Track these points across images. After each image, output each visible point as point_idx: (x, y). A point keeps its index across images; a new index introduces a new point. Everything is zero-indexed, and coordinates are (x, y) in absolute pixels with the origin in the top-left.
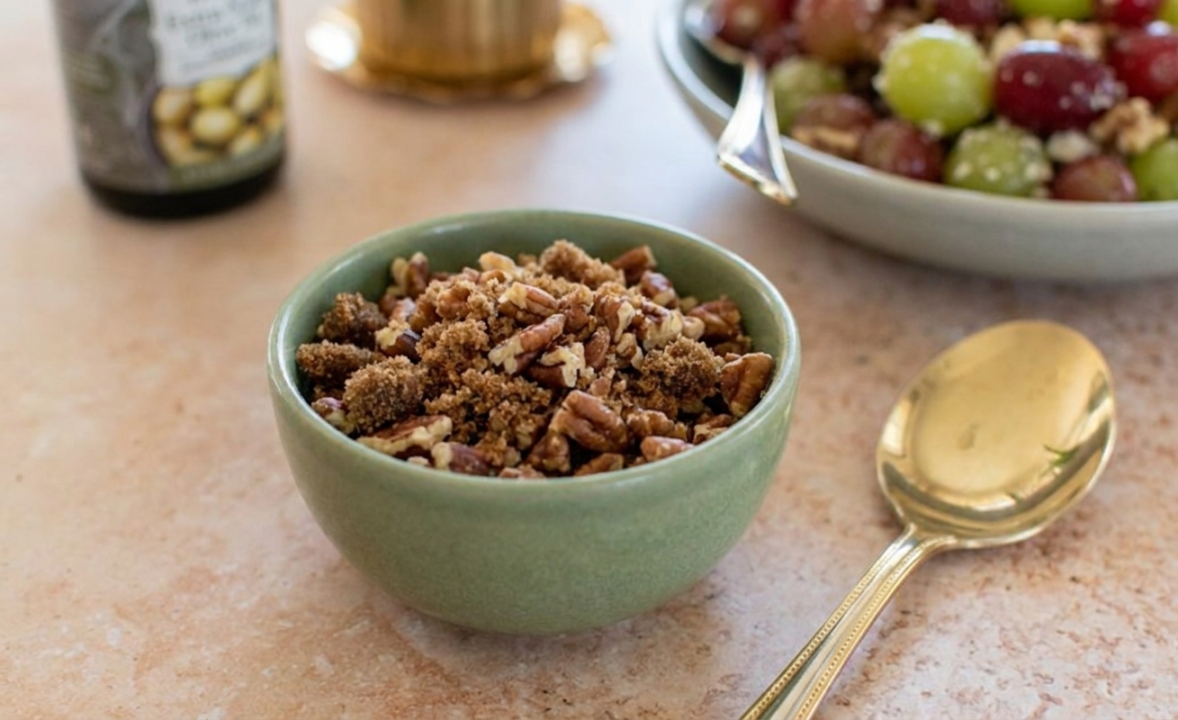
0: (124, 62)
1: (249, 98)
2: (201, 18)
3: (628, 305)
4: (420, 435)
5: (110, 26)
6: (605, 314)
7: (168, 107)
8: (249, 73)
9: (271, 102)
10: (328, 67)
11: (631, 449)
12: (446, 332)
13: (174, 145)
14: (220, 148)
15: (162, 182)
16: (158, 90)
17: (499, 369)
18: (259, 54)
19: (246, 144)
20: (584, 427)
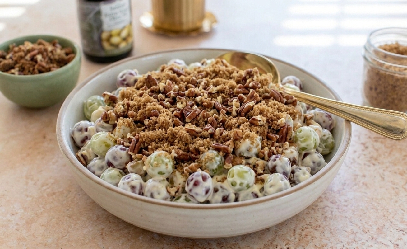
0: (95, 25)
1: (124, 34)
2: (113, 14)
3: (50, 48)
4: (13, 71)
5: (91, 16)
6: (46, 50)
7: (104, 36)
8: (124, 28)
9: (129, 35)
10: (145, 27)
11: (49, 70)
12: (17, 55)
13: (106, 45)
14: (116, 46)
15: (103, 54)
16: (102, 31)
17: (27, 60)
18: (126, 23)
19: (123, 45)
20: (41, 68)
